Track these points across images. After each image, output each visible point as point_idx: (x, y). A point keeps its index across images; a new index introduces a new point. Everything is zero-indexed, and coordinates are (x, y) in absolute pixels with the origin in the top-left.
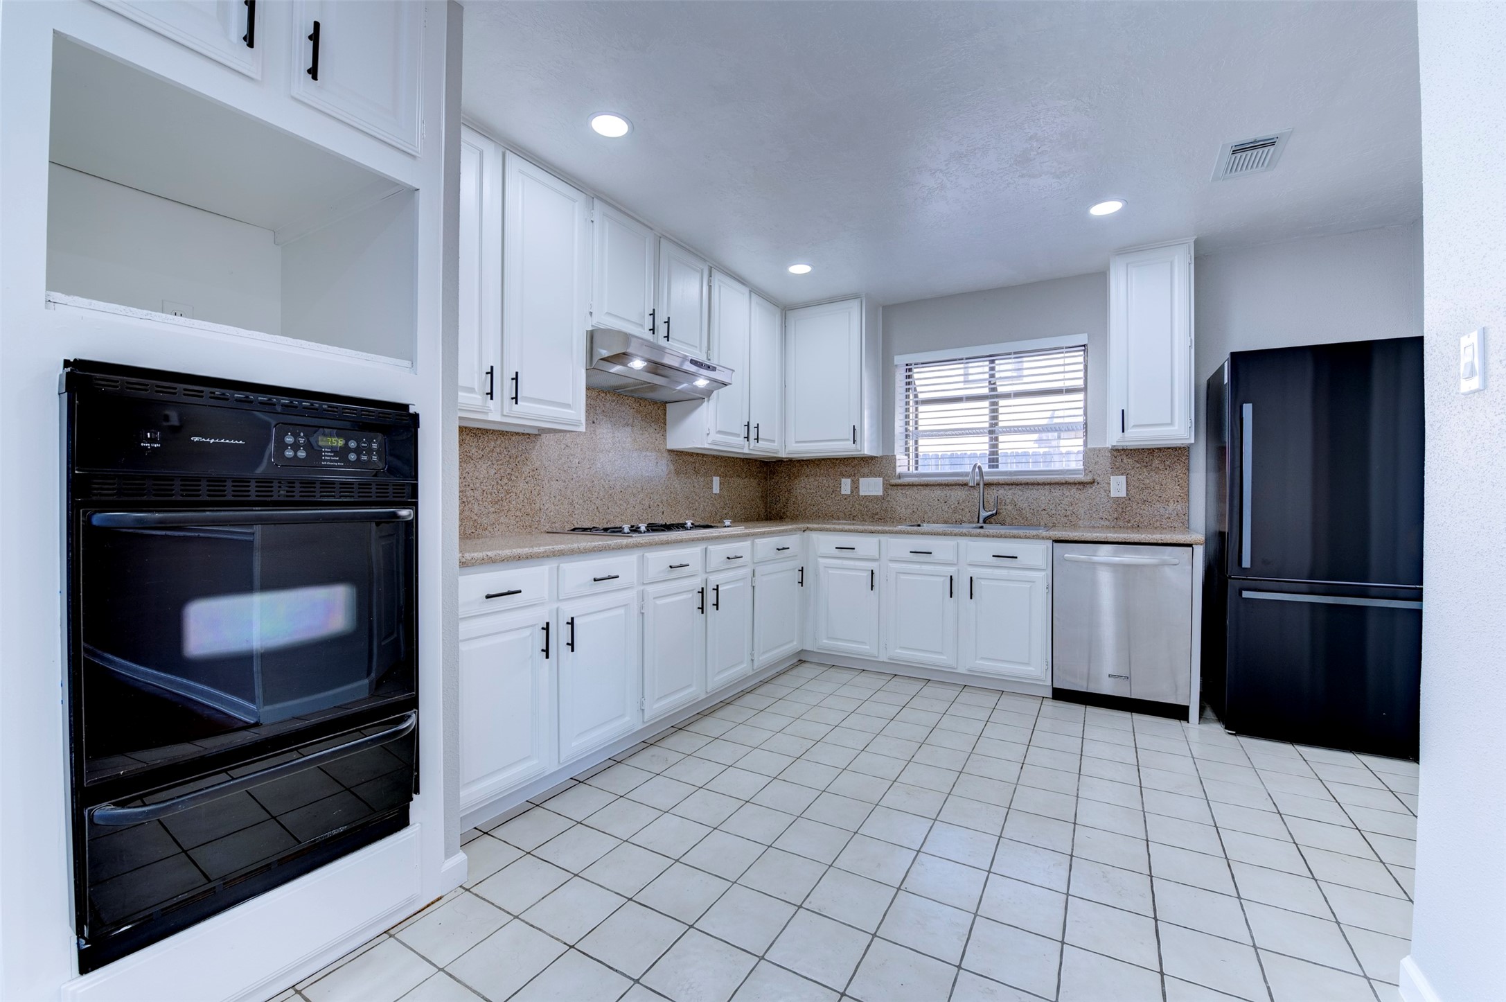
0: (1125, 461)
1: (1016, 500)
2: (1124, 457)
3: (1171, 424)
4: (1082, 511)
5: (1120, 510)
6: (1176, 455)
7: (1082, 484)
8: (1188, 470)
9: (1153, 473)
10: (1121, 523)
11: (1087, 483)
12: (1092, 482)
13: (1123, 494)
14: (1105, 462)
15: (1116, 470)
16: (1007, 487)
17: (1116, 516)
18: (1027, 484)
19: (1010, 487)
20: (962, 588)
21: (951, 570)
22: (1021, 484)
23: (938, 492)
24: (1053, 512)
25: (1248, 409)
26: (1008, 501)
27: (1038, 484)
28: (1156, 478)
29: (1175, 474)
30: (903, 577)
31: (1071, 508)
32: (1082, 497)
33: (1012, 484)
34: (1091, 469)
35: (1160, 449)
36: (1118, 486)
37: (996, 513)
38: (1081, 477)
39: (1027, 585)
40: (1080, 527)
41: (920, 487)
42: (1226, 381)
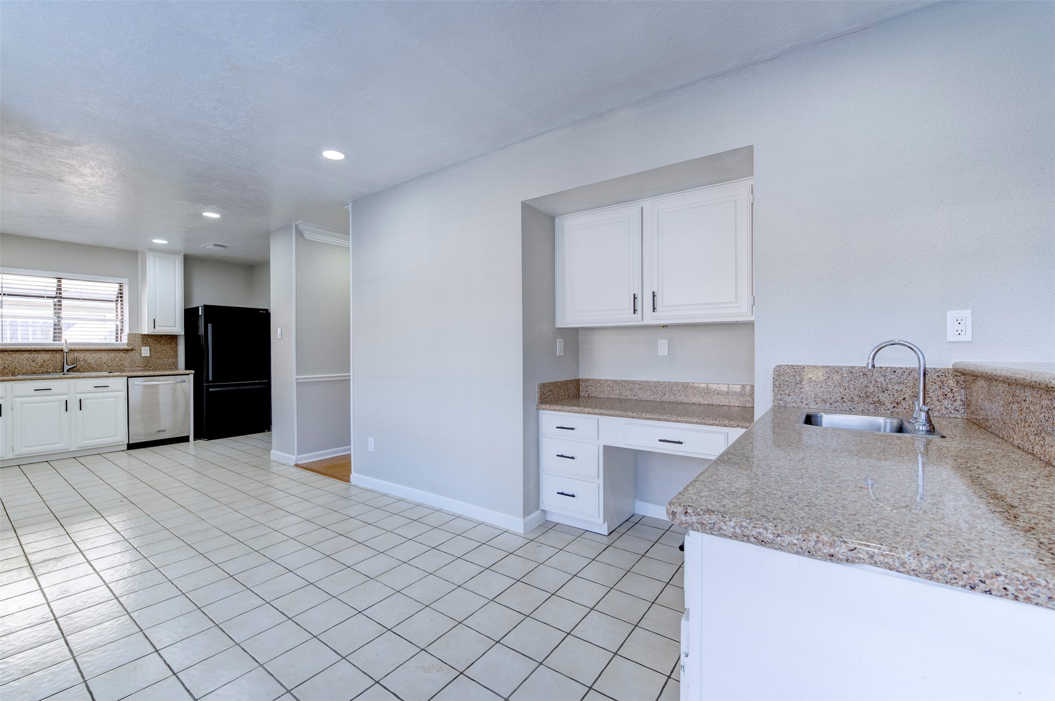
0: (149, 340)
1: (86, 359)
2: (148, 338)
3: (175, 326)
4: (127, 363)
5: (146, 362)
6: (173, 338)
7: (127, 350)
8: (177, 344)
9: (162, 346)
10: (147, 368)
11: (129, 350)
12: (132, 350)
13: (148, 355)
14: (139, 340)
15: (145, 344)
16: (81, 352)
17: (144, 365)
18: (95, 350)
19: (83, 352)
20: (74, 405)
21: (65, 397)
22: (90, 350)
24: (110, 364)
25: (210, 326)
26: (81, 359)
27: (102, 350)
28: (164, 348)
29: (172, 346)
30: (26, 405)
31: (121, 362)
32: (127, 357)
33: (84, 350)
34: (131, 343)
35: (165, 335)
36: (145, 351)
37: (76, 366)
38: (126, 347)
39: (114, 399)
40: (126, 371)
42: (200, 314)
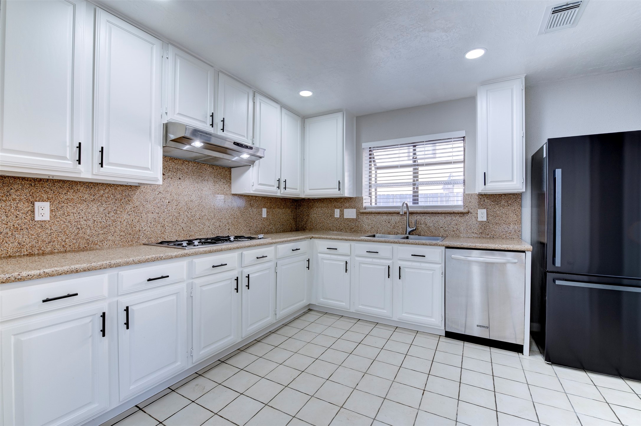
0: (486, 201)
1: (426, 222)
2: (485, 199)
3: (512, 180)
4: (462, 228)
5: (483, 228)
6: (516, 197)
7: (462, 214)
8: (521, 206)
9: (501, 208)
10: (484, 236)
11: (465, 213)
12: (468, 213)
13: (485, 219)
14: (475, 201)
15: (481, 206)
16: (422, 215)
17: (481, 231)
18: (432, 213)
19: (423, 215)
20: (395, 273)
21: (389, 262)
22: (429, 213)
23: (385, 217)
24: (447, 228)
25: (559, 172)
26: (422, 222)
27: (439, 213)
28: (504, 210)
29: (513, 209)
30: (363, 265)
31: (456, 227)
32: (462, 221)
33: (424, 213)
34: (467, 205)
35: (505, 195)
36: (482, 215)
37: (416, 229)
38: (462, 210)
39: (431, 272)
40: (461, 237)
41: (375, 214)
42: (545, 156)
